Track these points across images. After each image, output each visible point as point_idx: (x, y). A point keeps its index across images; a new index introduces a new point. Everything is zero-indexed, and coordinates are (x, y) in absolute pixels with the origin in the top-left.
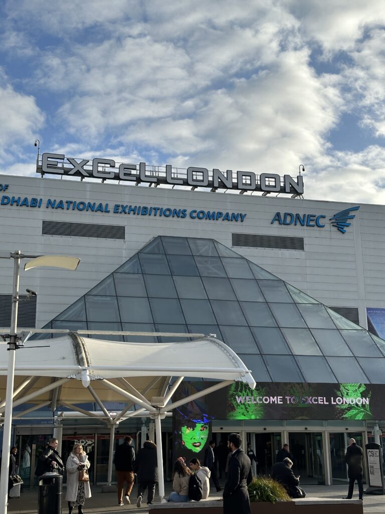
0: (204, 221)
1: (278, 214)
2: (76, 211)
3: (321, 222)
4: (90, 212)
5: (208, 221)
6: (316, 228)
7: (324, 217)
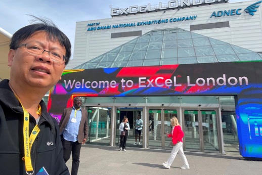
0: (176, 22)
1: (214, 13)
2: (123, 28)
3: (239, 12)
4: (128, 27)
5: (178, 22)
6: (236, 15)
7: (240, 9)
